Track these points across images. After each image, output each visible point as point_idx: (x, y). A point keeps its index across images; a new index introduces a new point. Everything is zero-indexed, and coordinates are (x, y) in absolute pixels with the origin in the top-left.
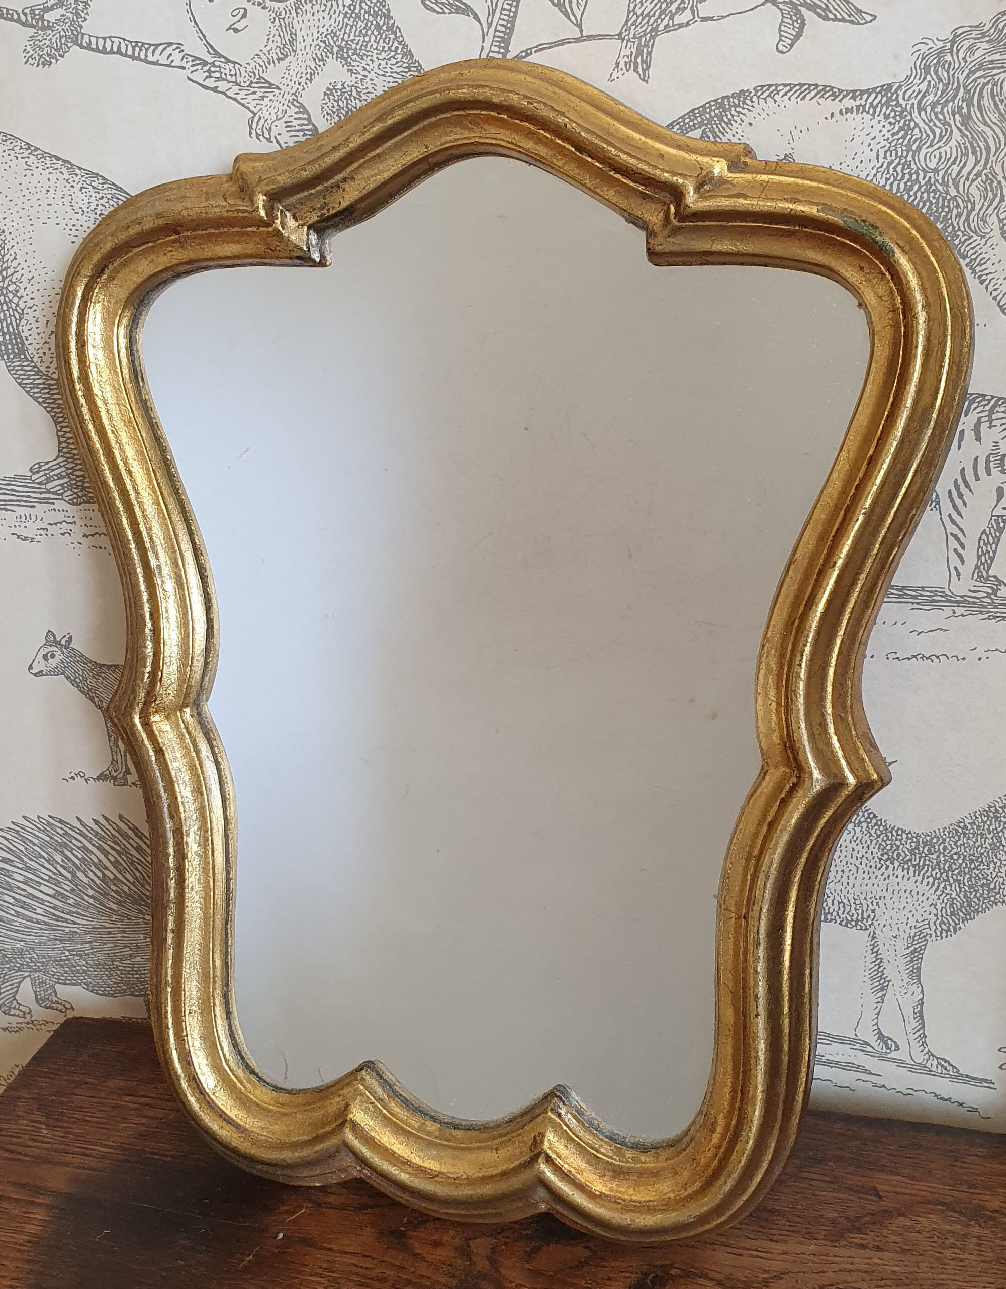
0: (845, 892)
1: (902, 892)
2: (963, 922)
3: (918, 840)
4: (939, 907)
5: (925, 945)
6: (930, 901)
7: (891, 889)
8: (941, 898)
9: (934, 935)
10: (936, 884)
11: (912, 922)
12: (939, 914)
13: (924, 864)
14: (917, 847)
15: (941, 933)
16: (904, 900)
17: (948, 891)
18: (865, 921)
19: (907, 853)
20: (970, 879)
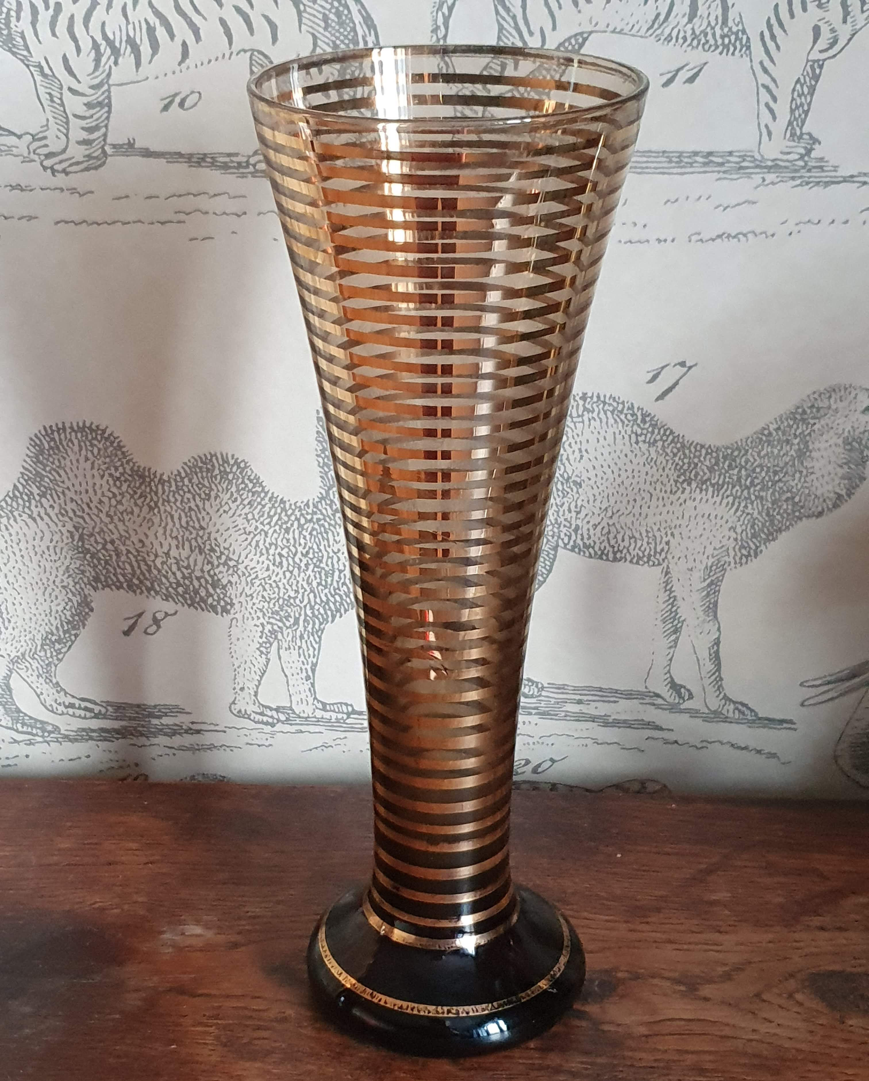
0: (636, 524)
1: (700, 516)
2: (765, 544)
3: (718, 455)
4: (739, 530)
5: (723, 576)
6: (730, 525)
7: (686, 517)
8: (742, 519)
9: (733, 561)
10: (736, 504)
11: (709, 551)
12: (739, 538)
13: (724, 482)
14: (717, 464)
15: (741, 559)
16: (701, 527)
17: (749, 510)
18: (658, 555)
19: (706, 471)
20: (773, 494)
